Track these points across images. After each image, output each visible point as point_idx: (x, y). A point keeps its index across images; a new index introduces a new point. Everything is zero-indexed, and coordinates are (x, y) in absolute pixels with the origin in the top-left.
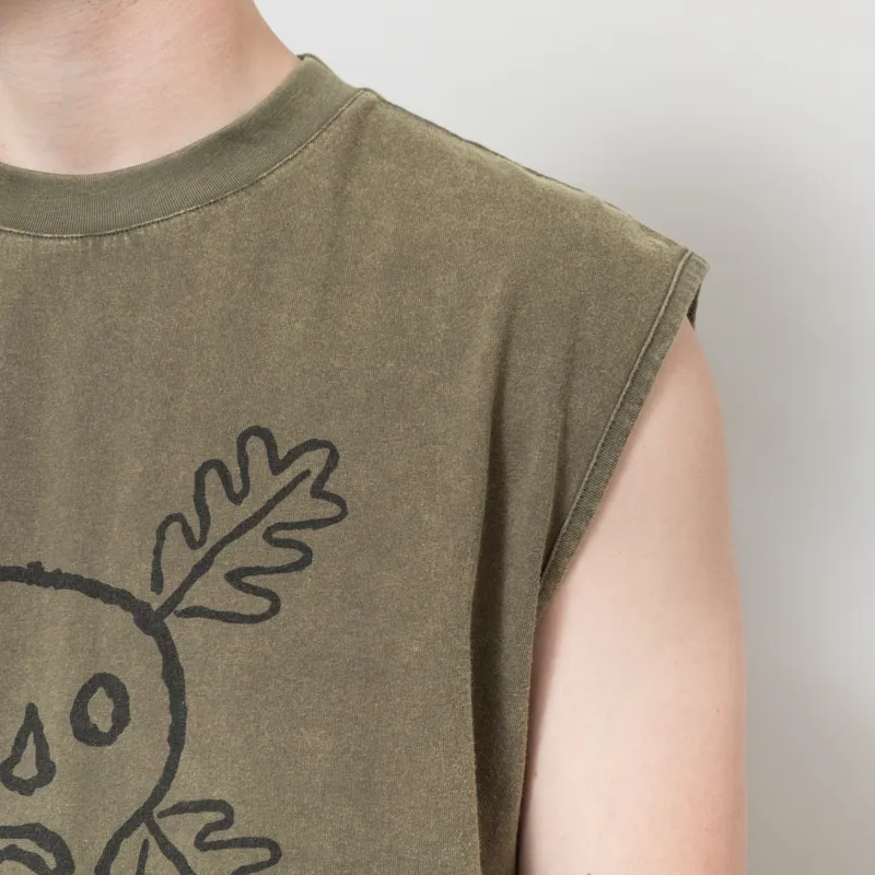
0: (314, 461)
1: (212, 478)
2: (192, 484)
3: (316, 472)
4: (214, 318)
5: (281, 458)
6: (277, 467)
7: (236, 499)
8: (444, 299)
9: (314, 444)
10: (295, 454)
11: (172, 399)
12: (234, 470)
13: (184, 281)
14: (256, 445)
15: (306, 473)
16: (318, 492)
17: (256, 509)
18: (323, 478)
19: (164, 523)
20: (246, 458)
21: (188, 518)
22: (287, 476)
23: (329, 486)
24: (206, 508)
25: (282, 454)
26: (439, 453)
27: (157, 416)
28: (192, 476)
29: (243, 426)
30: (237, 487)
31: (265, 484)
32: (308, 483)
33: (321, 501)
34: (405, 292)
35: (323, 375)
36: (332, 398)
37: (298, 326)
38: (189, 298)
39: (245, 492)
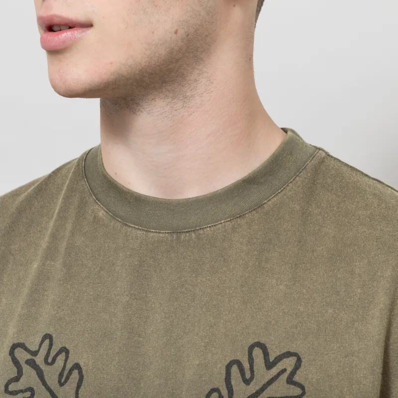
0: (288, 364)
1: (235, 369)
2: (224, 372)
3: (289, 370)
4: (237, 281)
5: (271, 361)
6: (269, 365)
7: (247, 382)
8: (360, 275)
9: (288, 354)
10: (279, 359)
11: (215, 324)
12: (246, 366)
13: (222, 260)
14: (258, 353)
15: (284, 370)
16: (290, 381)
17: (257, 388)
18: (293, 373)
19: (209, 393)
20: (253, 359)
21: (222, 391)
22: (274, 371)
23: (296, 378)
24: (232, 386)
25: (272, 359)
26: (355, 362)
27: (207, 333)
28: (224, 368)
29: (251, 341)
30: (248, 375)
31: (263, 375)
32: (285, 376)
33: (292, 386)
34: (339, 270)
35: (294, 316)
36: (299, 329)
37: (281, 287)
38: (225, 269)
39: (252, 378)
